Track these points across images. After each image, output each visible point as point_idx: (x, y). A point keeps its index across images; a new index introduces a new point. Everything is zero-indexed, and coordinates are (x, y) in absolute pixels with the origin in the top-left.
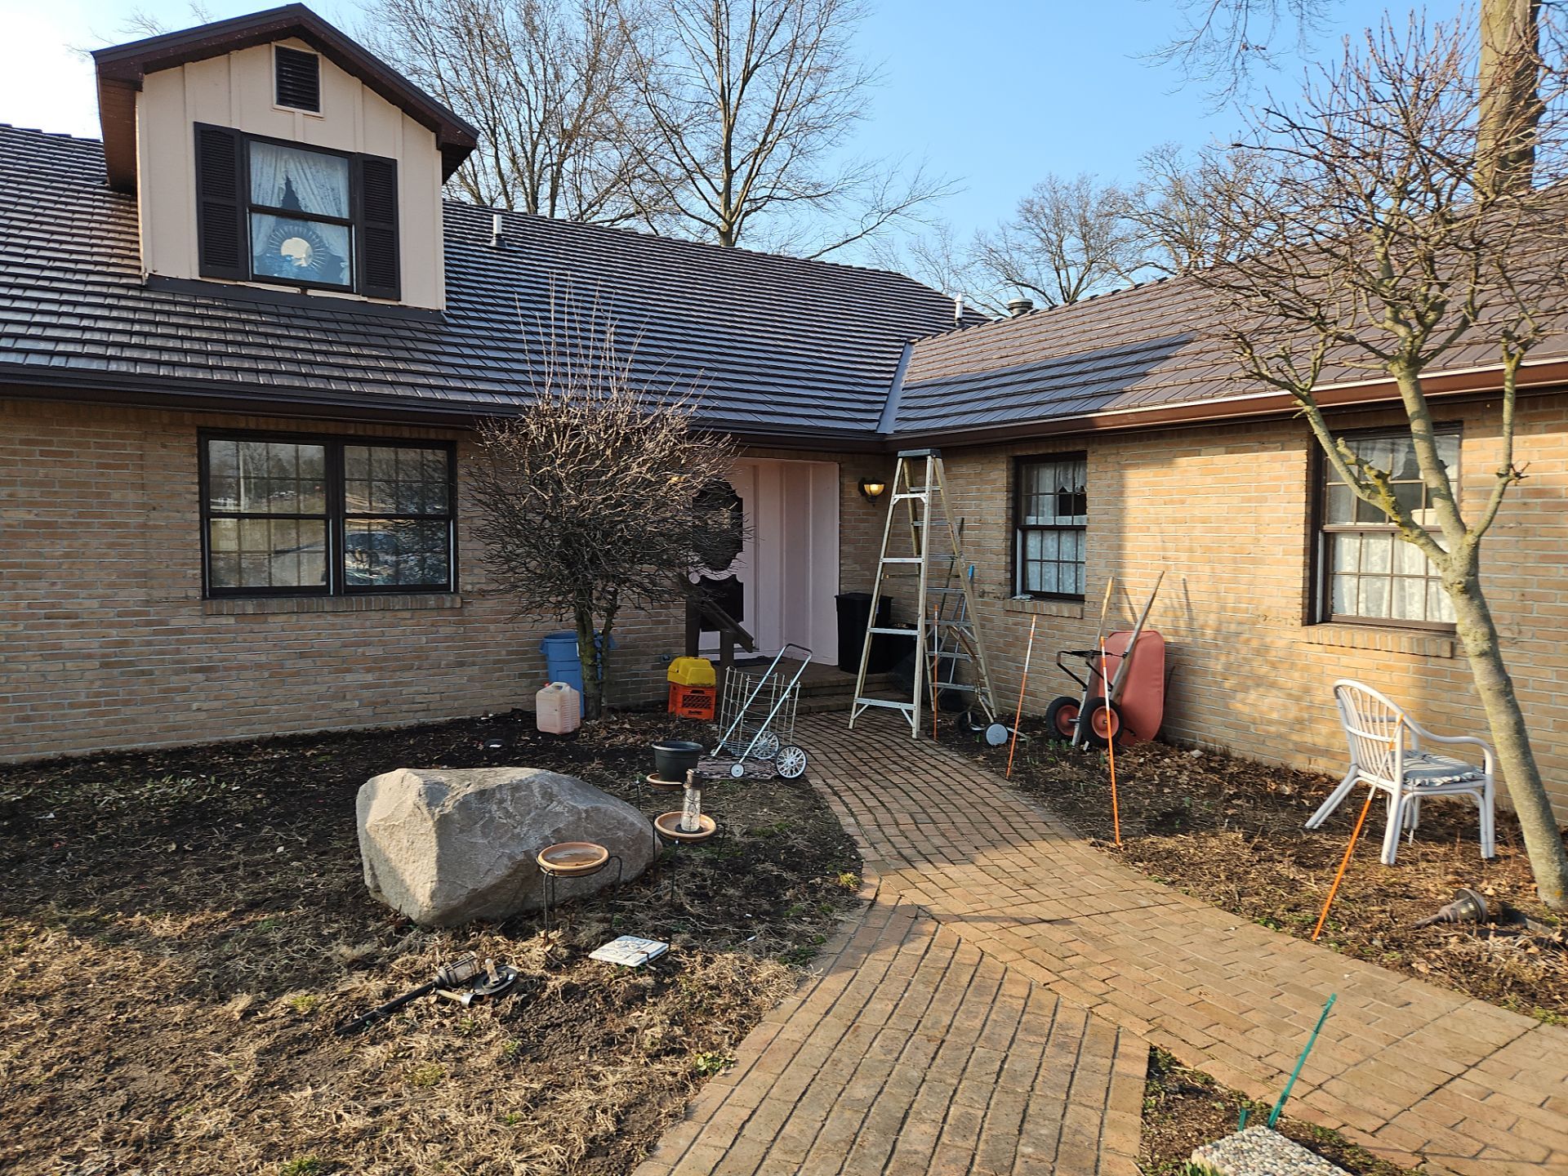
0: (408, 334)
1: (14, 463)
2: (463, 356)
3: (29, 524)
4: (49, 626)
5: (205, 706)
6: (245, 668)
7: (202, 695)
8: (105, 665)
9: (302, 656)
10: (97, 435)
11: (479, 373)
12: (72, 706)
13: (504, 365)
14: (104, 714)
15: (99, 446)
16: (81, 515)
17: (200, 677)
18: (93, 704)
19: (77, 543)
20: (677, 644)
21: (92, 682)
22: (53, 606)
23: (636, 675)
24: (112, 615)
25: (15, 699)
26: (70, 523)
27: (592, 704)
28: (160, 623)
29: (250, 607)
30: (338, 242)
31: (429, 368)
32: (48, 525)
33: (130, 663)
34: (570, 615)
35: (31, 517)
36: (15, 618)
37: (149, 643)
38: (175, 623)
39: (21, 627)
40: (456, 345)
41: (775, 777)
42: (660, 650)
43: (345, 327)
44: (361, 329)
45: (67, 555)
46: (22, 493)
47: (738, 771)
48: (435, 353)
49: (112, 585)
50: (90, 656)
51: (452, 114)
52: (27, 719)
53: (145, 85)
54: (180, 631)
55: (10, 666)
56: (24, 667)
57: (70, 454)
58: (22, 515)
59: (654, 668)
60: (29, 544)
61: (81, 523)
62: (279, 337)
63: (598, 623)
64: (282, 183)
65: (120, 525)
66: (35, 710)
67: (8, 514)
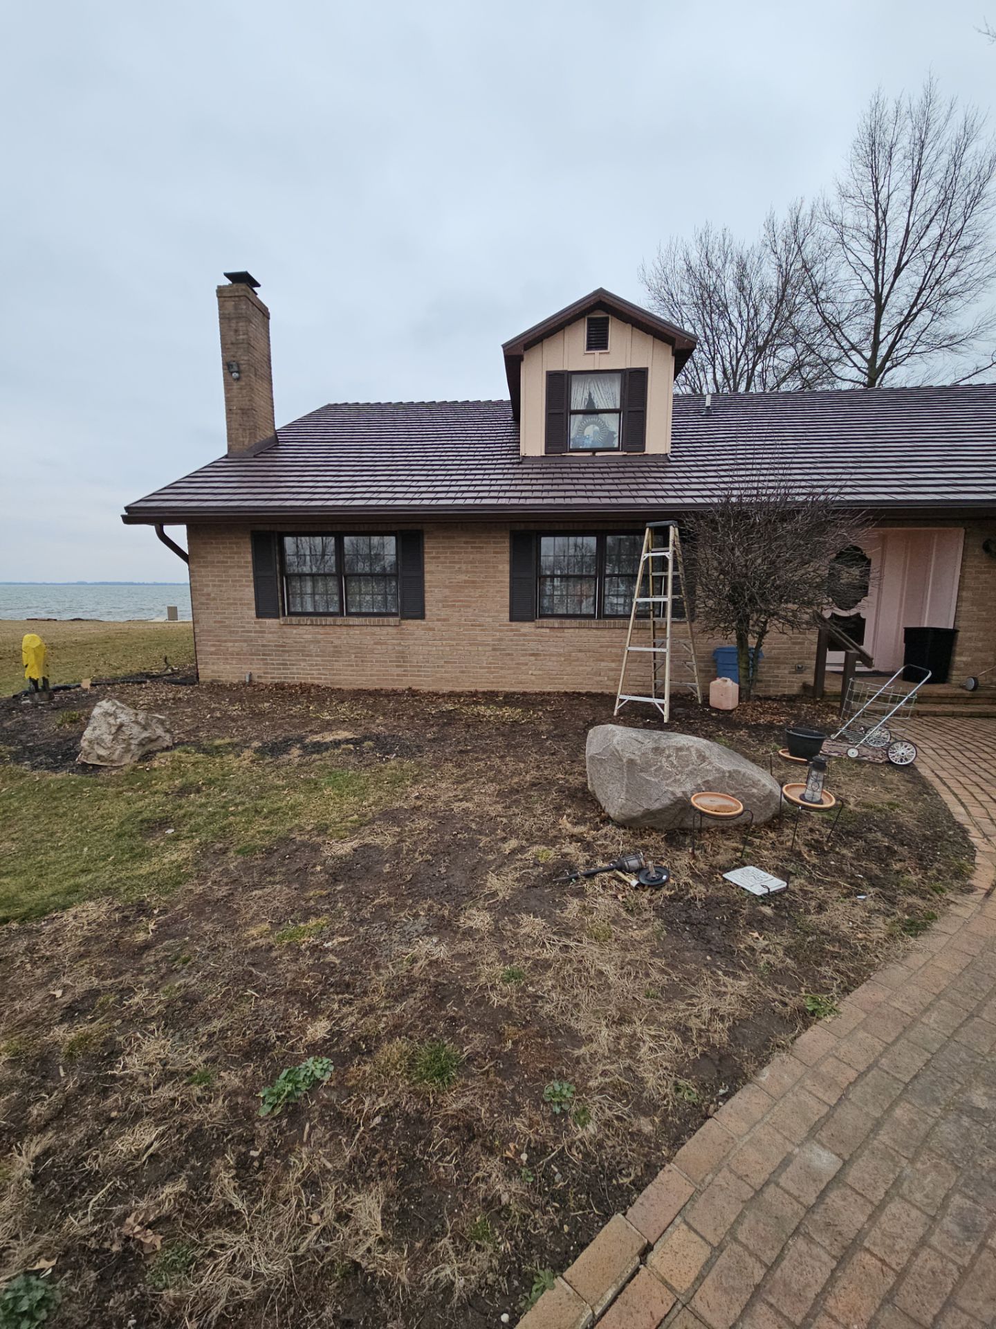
0: (647, 469)
1: (461, 553)
2: (677, 478)
3: (466, 582)
4: (475, 630)
5: (535, 673)
6: (553, 655)
7: (534, 668)
8: (494, 650)
9: (580, 651)
10: (495, 537)
11: (686, 486)
12: (481, 668)
13: (702, 480)
14: (493, 673)
15: (494, 543)
16: (486, 577)
17: (533, 658)
18: (489, 668)
19: (485, 590)
20: (809, 658)
21: (488, 657)
22: (474, 620)
23: (777, 677)
25: (460, 663)
26: (482, 581)
27: (744, 693)
28: (517, 630)
29: (556, 623)
30: (613, 423)
31: (658, 487)
32: (473, 582)
33: (504, 650)
34: (733, 636)
35: (467, 578)
36: (460, 625)
37: (512, 640)
38: (523, 630)
39: (461, 630)
40: (674, 472)
41: (886, 762)
42: (796, 661)
43: (613, 470)
44: (621, 469)
45: (480, 596)
46: (464, 567)
47: (853, 753)
48: (661, 478)
50: (488, 645)
51: (682, 331)
52: (463, 672)
53: (525, 357)
54: (525, 635)
57: (482, 548)
58: (464, 577)
59: (790, 673)
60: (466, 591)
62: (578, 479)
63: (752, 642)
64: (586, 395)
65: (502, 582)
66: (466, 668)
67: (459, 577)
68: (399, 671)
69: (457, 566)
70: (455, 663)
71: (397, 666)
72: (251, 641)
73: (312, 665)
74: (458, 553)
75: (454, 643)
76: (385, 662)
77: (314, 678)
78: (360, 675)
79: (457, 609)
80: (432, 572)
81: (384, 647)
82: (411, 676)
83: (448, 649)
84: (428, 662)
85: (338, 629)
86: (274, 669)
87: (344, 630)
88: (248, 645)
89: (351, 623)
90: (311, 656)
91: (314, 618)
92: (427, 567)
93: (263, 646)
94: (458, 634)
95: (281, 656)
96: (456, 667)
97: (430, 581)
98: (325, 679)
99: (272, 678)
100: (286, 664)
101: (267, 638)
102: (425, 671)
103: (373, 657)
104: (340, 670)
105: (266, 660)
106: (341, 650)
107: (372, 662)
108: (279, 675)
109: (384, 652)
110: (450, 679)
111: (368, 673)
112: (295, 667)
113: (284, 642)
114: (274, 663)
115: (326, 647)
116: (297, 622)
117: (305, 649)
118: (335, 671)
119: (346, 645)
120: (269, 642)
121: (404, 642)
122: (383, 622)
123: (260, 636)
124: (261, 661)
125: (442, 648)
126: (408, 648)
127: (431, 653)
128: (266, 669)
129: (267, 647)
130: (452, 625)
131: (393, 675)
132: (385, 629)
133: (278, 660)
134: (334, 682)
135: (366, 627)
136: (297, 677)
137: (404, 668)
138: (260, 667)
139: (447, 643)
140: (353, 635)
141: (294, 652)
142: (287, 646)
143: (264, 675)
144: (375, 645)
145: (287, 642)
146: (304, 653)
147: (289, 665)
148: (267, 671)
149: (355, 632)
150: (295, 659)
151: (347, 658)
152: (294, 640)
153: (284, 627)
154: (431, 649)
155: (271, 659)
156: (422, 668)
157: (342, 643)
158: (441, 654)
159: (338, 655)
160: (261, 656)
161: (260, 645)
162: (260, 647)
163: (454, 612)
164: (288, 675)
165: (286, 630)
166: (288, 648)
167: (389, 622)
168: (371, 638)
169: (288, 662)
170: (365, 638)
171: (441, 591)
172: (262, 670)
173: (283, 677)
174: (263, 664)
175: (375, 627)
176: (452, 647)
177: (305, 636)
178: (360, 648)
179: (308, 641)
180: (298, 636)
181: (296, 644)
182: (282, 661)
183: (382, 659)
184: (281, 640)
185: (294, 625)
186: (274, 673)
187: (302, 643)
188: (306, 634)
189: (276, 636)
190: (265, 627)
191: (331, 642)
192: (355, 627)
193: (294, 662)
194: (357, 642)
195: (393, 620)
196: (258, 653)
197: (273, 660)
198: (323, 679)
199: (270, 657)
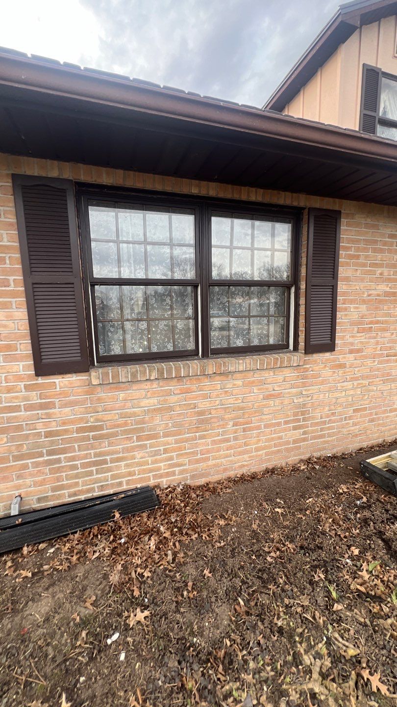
3: (387, 294)
4: (388, 361)
22: (390, 348)
25: (370, 409)
35: (388, 289)
36: (375, 357)
39: (376, 363)
46: (386, 271)
55: (371, 388)
56: (375, 388)
58: (383, 288)
60: (385, 307)
66: (376, 414)
67: (379, 287)
68: (297, 434)
69: (379, 271)
70: (365, 409)
71: (295, 428)
72: (19, 428)
73: (157, 453)
74: (381, 251)
75: (366, 382)
76: (279, 424)
77: (161, 476)
78: (240, 454)
79: (374, 334)
80: (347, 279)
81: (277, 401)
82: (313, 438)
83: (359, 391)
84: (334, 414)
85: (206, 382)
86: (77, 476)
87: (217, 382)
88: (13, 439)
89: (231, 369)
90: (155, 437)
91: (165, 366)
92: (343, 272)
93: (49, 434)
94: (371, 369)
95: (93, 448)
96: (365, 416)
97: (344, 294)
98: (181, 472)
99: (75, 494)
100: (105, 462)
101: (59, 416)
102: (329, 428)
103: (261, 420)
104: (208, 452)
105: (58, 461)
106: (211, 418)
107: (259, 428)
108: (89, 485)
109: (278, 410)
110: (358, 433)
111: (252, 447)
112: (123, 463)
113: (97, 420)
114: (77, 464)
115: (182, 417)
116: (129, 376)
117: (144, 427)
118: (199, 456)
119: (218, 408)
120: (64, 423)
121: (306, 390)
122: (281, 362)
123: (42, 414)
124: (47, 466)
125: (352, 392)
126: (310, 398)
127: (339, 401)
128: (58, 479)
129: (60, 436)
130: (366, 357)
131: (288, 443)
132: (281, 373)
133: (86, 457)
134: (196, 474)
135: (252, 373)
136: (128, 480)
137: (303, 429)
138: (44, 479)
139: (359, 384)
140: (232, 389)
141: (122, 435)
142: (105, 427)
143: (53, 492)
144: (265, 401)
145: (105, 419)
146: (141, 434)
147: (109, 463)
148: (61, 483)
149: (235, 385)
150: (123, 449)
151: (218, 431)
152: (118, 413)
153: (99, 389)
154: (340, 395)
155: (69, 457)
156: (326, 425)
157: (211, 405)
158: (350, 400)
159: (204, 427)
160: (45, 456)
161: (43, 433)
162: (43, 437)
163: (370, 338)
164: (107, 481)
165: (104, 395)
166: (107, 429)
167: (289, 360)
168: (259, 390)
169: (108, 458)
170: (250, 392)
171: (357, 308)
172: (49, 484)
173: (97, 486)
174: (52, 471)
175: (267, 371)
176: (363, 388)
177: (145, 402)
178: (242, 409)
179: (148, 410)
180: (129, 404)
181: (125, 419)
182: (94, 457)
183: (273, 421)
184: (91, 417)
185: (122, 382)
186: (77, 484)
187: (139, 416)
188: (146, 397)
189: (81, 409)
190: (57, 395)
191: (192, 406)
192: (235, 375)
193: (121, 455)
194: (237, 399)
195: (295, 358)
196: (37, 450)
197: (73, 459)
198: (177, 473)
199: (66, 454)
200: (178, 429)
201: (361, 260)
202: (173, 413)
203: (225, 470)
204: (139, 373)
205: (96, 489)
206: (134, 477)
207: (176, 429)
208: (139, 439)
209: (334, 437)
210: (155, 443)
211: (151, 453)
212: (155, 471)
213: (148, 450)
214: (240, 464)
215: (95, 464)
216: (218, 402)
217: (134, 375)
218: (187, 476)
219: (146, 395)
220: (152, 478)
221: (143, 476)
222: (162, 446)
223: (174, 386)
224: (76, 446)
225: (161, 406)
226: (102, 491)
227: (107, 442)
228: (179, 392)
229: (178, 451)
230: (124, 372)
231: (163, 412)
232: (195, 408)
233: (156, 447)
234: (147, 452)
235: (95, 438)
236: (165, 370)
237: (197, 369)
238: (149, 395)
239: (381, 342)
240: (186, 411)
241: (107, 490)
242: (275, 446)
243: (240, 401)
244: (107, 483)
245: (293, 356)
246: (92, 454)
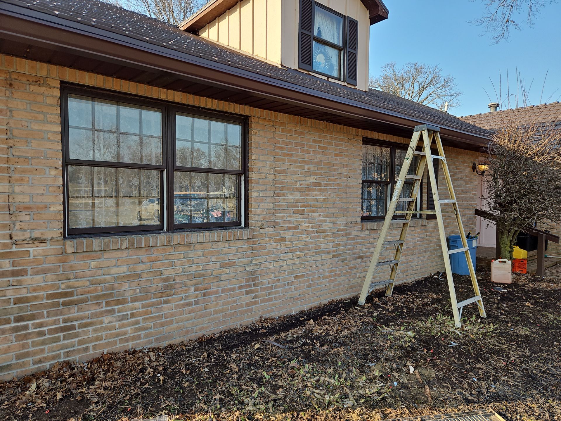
3: (314, 184)
4: (318, 237)
5: (361, 275)
7: (360, 270)
10: (335, 139)
12: (323, 278)
14: (333, 281)
16: (329, 180)
17: (360, 261)
19: (327, 194)
21: (329, 265)
22: (319, 227)
24: (336, 231)
25: (307, 276)
26: (326, 184)
29: (375, 226)
32: (319, 185)
33: (341, 255)
35: (314, 181)
36: (308, 233)
37: (346, 245)
39: (309, 238)
45: (324, 200)
46: (313, 168)
49: (336, 216)
50: (329, 252)
52: (310, 286)
54: (355, 238)
55: (306, 258)
56: (310, 259)
58: (311, 179)
60: (313, 195)
61: (329, 184)
65: (340, 185)
66: (312, 281)
67: (307, 179)
68: (249, 299)
69: (307, 167)
70: (303, 276)
71: (247, 293)
73: (124, 318)
74: (308, 152)
75: (302, 254)
76: (233, 289)
77: (127, 340)
78: (201, 316)
79: (306, 215)
81: (232, 269)
82: (263, 301)
83: (297, 261)
84: (278, 280)
85: (171, 251)
86: (43, 343)
87: (181, 253)
89: (193, 240)
90: (123, 302)
91: (135, 238)
92: (280, 166)
93: (18, 301)
94: (306, 243)
95: (62, 314)
96: (303, 282)
97: (282, 183)
98: (146, 336)
100: (73, 327)
101: (31, 283)
102: (275, 293)
103: (218, 286)
104: (172, 315)
105: (26, 327)
106: (175, 284)
107: (217, 293)
108: (56, 351)
109: (232, 276)
110: (299, 297)
111: (211, 310)
112: (90, 329)
113: (69, 287)
114: (45, 330)
115: (149, 283)
116: (102, 246)
117: (113, 293)
118: (164, 320)
119: (181, 275)
120: (35, 290)
121: (255, 260)
122: (234, 235)
123: (13, 282)
124: (13, 333)
125: (291, 262)
126: (259, 267)
127: (282, 269)
128: (23, 346)
129: (29, 303)
130: (301, 233)
131: (241, 306)
132: (234, 245)
133: (54, 323)
134: (160, 337)
135: (211, 245)
136: (95, 345)
137: (254, 293)
138: (9, 347)
139: (296, 255)
140: (193, 258)
141: (91, 301)
142: (75, 293)
143: (17, 360)
144: (222, 268)
145: (76, 285)
146: (110, 300)
147: (77, 328)
148: (26, 350)
149: (196, 254)
150: (92, 314)
151: (181, 295)
152: (89, 280)
153: (72, 257)
154: (282, 264)
155: (37, 324)
156: (272, 289)
157: (175, 273)
158: (291, 269)
159: (169, 292)
160: (12, 322)
161: (12, 300)
162: (12, 304)
163: (303, 218)
164: (74, 346)
165: (77, 263)
166: (77, 295)
167: (241, 234)
168: (216, 259)
169: (76, 323)
170: (209, 261)
171: (292, 194)
172: (13, 352)
173: (64, 353)
174: (18, 338)
175: (223, 243)
176: (301, 259)
177: (114, 270)
178: (203, 275)
179: (117, 277)
180: (100, 272)
181: (95, 286)
182: (63, 323)
183: (229, 287)
184: (62, 283)
185: (95, 251)
186: (42, 351)
187: (109, 282)
188: (116, 265)
189: (53, 276)
190: (29, 263)
191: (159, 273)
192: (196, 246)
193: (89, 320)
194: (198, 267)
195: (246, 232)
196: (4, 317)
197: (41, 325)
198: (142, 337)
199: (34, 320)
200: (144, 294)
201: (294, 158)
202: (140, 279)
203: (187, 332)
204: (112, 242)
205: (62, 356)
206: (101, 342)
207: (143, 294)
208: (108, 304)
209: (280, 301)
210: (123, 308)
211: (119, 317)
212: (122, 336)
213: (117, 315)
214: (201, 326)
215: (62, 329)
216: (181, 270)
217: (107, 245)
218: (152, 340)
219: (116, 263)
220: (118, 343)
221: (110, 340)
222: (129, 311)
223: (142, 255)
224: (45, 313)
225: (130, 273)
226: (68, 357)
227: (76, 308)
228: (147, 260)
229: (144, 315)
230: (97, 243)
231: (131, 279)
232: (161, 275)
233: (123, 312)
234: (115, 317)
235: (64, 304)
236: (135, 240)
237: (164, 240)
238: (119, 263)
239: (312, 221)
240: (152, 278)
241: (73, 356)
242: (231, 309)
243: (200, 269)
244: (73, 349)
245: (244, 230)
246: (61, 320)
